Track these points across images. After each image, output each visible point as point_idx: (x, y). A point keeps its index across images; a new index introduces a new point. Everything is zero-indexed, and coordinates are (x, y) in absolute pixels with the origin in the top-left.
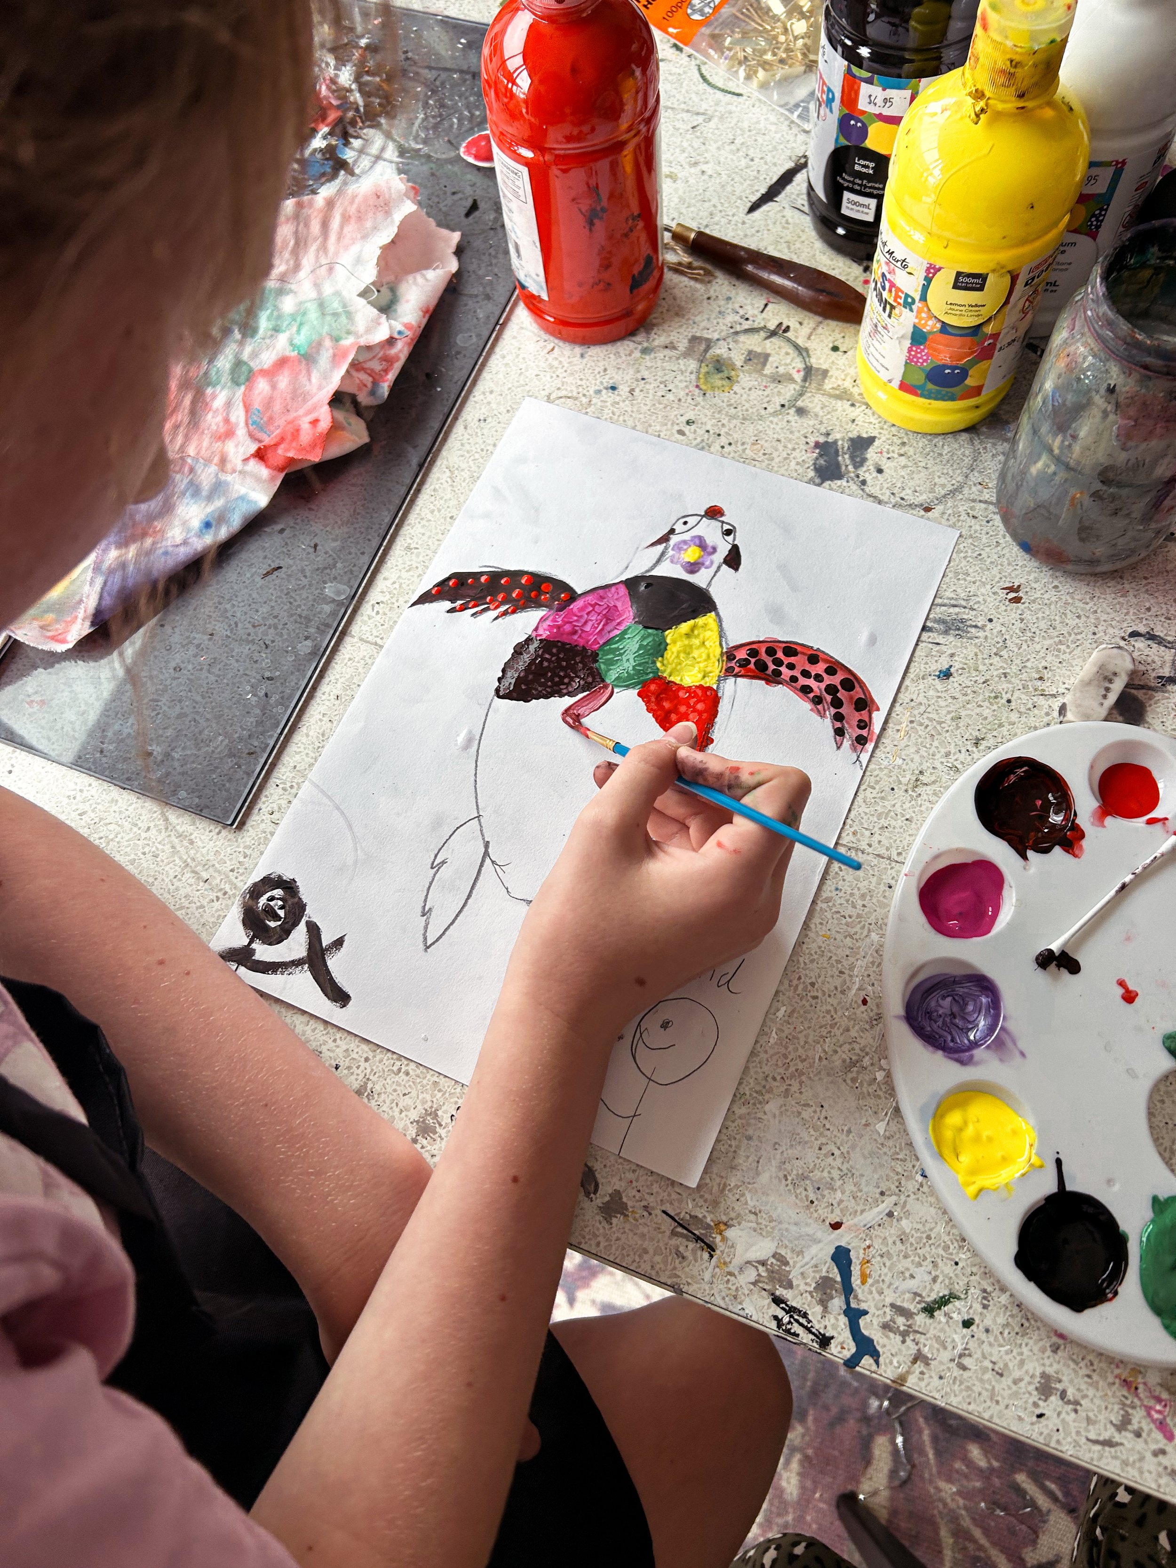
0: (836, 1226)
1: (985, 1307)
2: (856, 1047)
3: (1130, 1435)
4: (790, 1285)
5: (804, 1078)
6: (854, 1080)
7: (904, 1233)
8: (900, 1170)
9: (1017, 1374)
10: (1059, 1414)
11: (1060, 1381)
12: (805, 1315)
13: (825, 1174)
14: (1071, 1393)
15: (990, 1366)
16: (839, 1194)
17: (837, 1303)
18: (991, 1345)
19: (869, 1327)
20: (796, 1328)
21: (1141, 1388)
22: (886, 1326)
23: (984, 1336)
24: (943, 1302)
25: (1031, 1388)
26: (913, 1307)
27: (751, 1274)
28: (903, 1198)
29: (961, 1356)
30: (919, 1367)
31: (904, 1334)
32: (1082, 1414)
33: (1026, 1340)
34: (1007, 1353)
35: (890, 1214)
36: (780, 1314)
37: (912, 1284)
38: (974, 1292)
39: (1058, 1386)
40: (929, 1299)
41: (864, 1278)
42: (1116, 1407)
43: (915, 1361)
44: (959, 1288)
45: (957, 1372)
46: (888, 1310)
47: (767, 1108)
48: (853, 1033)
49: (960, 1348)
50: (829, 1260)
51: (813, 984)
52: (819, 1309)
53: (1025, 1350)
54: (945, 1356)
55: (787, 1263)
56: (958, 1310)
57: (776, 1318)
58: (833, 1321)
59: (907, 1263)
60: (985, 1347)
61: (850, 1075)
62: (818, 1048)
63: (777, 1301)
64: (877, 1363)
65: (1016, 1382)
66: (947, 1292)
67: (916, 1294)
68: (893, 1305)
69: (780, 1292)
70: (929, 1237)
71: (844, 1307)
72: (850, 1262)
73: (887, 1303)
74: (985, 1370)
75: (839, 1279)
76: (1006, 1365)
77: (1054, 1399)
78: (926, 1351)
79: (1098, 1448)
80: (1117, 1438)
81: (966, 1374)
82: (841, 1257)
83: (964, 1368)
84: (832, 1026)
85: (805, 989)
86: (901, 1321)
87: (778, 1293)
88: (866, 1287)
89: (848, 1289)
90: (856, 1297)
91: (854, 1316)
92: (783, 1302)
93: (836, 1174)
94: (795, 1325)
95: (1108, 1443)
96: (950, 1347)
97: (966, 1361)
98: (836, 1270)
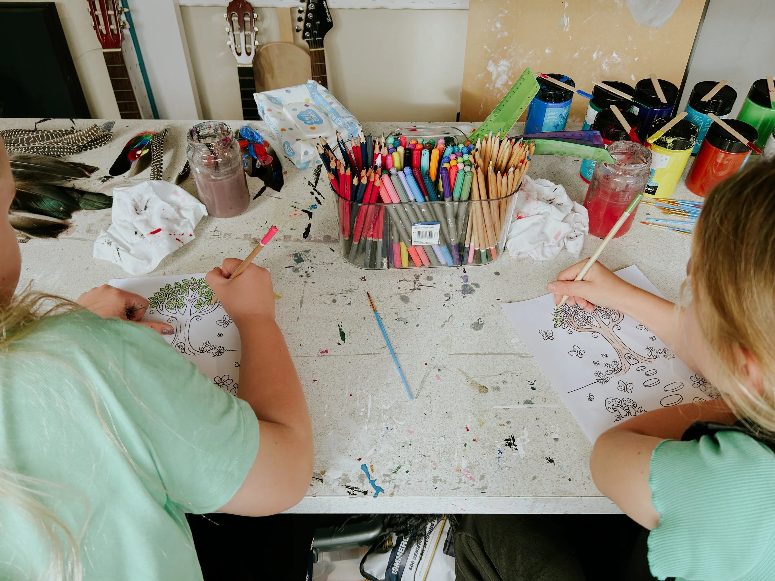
0: (360, 459)
1: (411, 465)
2: (352, 408)
3: (463, 484)
4: (350, 481)
5: (338, 422)
6: (354, 417)
7: (381, 454)
8: (375, 437)
9: (425, 480)
10: (441, 486)
11: (438, 477)
12: (357, 488)
13: (352, 446)
14: (443, 479)
15: (417, 480)
16: (358, 451)
17: (367, 480)
18: (416, 475)
19: (378, 484)
20: (355, 492)
21: (462, 470)
22: (383, 482)
23: (413, 473)
24: (398, 468)
25: (431, 482)
26: (390, 473)
27: (337, 483)
28: (378, 444)
29: (408, 481)
30: (396, 489)
31: (389, 482)
32: (447, 483)
33: (425, 470)
34: (421, 475)
35: (375, 450)
36: (349, 490)
37: (389, 467)
38: (407, 462)
39: (438, 478)
40: (394, 469)
41: (372, 471)
42: (456, 478)
43: (395, 487)
44: (402, 463)
45: (408, 486)
46: (382, 477)
47: (329, 434)
48: (350, 405)
49: (407, 479)
50: (360, 470)
51: (334, 396)
52: (361, 484)
53: (427, 473)
54: (403, 483)
55: (347, 475)
56: (404, 469)
57: (348, 492)
58: (366, 486)
59: (384, 462)
60: (414, 476)
61: (352, 417)
62: (340, 413)
63: (347, 487)
64: (383, 493)
65: (426, 482)
66: (399, 465)
67: (390, 469)
68: (383, 475)
69: (347, 484)
70: (389, 452)
71: (369, 481)
72: (367, 468)
73: (382, 475)
74: (416, 482)
75: (365, 474)
76: (422, 478)
77: (439, 483)
78: (397, 484)
79: (455, 490)
80: (459, 486)
81: (411, 485)
82: (364, 467)
83: (410, 484)
84: (343, 405)
85: (332, 398)
86: (387, 478)
87: (347, 485)
88: (374, 473)
89: (368, 476)
90: (372, 477)
91: (373, 482)
92: (349, 487)
93: (355, 445)
94: (355, 491)
95: (458, 488)
96: (404, 480)
97: (410, 482)
98: (363, 472)
